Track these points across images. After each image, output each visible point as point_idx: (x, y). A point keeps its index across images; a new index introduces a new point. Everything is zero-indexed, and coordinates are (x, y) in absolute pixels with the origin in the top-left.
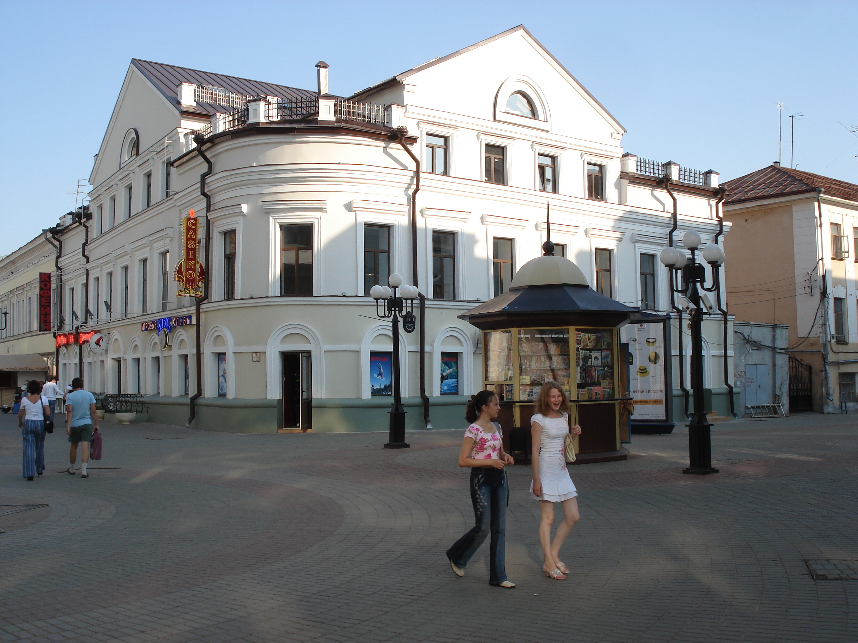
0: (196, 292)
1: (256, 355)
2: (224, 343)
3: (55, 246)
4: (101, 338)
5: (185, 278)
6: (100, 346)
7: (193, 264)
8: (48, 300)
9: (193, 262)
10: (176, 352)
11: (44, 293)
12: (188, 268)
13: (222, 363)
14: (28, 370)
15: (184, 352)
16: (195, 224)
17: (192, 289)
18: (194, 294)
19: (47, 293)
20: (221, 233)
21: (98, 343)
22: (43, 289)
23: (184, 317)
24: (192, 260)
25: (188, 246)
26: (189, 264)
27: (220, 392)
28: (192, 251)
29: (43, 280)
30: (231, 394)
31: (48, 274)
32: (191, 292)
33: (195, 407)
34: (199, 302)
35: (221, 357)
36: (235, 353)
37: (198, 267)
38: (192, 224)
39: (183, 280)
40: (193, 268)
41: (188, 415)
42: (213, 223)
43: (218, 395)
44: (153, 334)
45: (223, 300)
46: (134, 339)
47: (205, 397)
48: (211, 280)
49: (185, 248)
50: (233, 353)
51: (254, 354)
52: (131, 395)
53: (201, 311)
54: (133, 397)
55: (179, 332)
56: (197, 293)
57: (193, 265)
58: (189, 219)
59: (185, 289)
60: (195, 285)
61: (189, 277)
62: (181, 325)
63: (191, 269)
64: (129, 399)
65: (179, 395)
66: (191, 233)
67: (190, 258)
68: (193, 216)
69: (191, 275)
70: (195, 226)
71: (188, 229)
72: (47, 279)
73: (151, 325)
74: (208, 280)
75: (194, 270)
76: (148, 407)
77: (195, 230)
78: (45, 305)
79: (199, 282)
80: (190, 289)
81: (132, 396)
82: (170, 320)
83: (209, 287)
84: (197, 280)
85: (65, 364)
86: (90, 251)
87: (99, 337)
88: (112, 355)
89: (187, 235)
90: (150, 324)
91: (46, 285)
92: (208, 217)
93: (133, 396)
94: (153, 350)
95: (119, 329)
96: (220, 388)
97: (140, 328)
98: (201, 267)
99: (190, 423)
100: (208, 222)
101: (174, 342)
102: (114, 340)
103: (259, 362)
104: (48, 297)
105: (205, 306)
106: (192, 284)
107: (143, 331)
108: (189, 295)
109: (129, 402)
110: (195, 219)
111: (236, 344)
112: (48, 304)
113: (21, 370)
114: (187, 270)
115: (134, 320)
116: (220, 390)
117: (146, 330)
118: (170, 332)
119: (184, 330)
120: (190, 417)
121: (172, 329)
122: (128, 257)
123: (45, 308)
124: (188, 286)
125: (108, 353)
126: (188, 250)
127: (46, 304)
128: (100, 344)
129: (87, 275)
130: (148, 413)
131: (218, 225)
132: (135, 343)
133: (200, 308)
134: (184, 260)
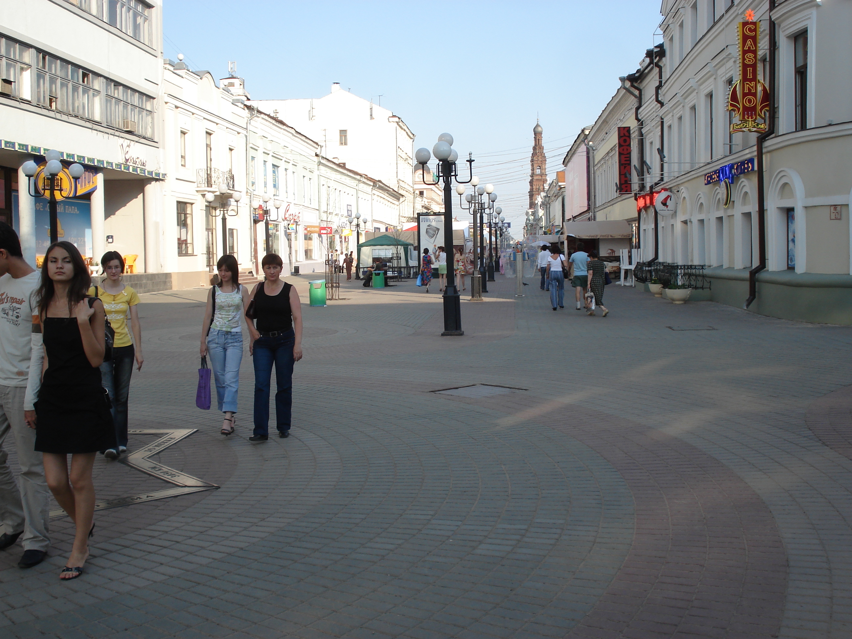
0: (757, 125)
1: (835, 209)
2: (792, 194)
3: (635, 96)
4: (668, 196)
5: (741, 107)
6: (667, 206)
7: (752, 85)
8: (627, 157)
9: (753, 84)
10: (739, 210)
11: (623, 149)
12: (745, 92)
13: (792, 223)
14: (610, 237)
15: (746, 209)
16: (755, 30)
17: (751, 121)
18: (754, 127)
19: (627, 149)
20: (789, 37)
21: (664, 203)
22: (622, 146)
23: (746, 162)
24: (751, 80)
25: (745, 61)
26: (747, 86)
27: (789, 263)
28: (751, 69)
29: (622, 135)
30: (801, 267)
31: (628, 128)
32: (750, 125)
33: (757, 283)
34: (762, 138)
35: (789, 212)
36: (806, 207)
37: (760, 88)
38: (750, 30)
39: (739, 109)
40: (753, 91)
41: (747, 296)
42: (779, 26)
43: (786, 268)
44: (716, 189)
45: (794, 131)
46: (700, 196)
47: (769, 271)
48: (778, 107)
49: (741, 65)
50: (803, 207)
51: (832, 208)
52: (695, 266)
53: (764, 150)
54: (699, 269)
55: (741, 183)
56: (760, 126)
57: (752, 87)
58: (745, 24)
59: (743, 122)
60: (755, 115)
61: (747, 105)
62: (743, 172)
63: (750, 93)
64: (694, 271)
65: (743, 267)
66: (749, 42)
67: (748, 77)
68: (752, 19)
69: (750, 101)
70: (754, 33)
71: (745, 38)
72: (627, 134)
73: (713, 177)
74: (774, 108)
75: (755, 95)
76: (710, 282)
77: (754, 39)
78: (626, 164)
79: (761, 110)
80: (749, 121)
81: (697, 267)
82: (731, 167)
83: (776, 116)
84: (759, 108)
85: (645, 230)
86: (664, 95)
87: (666, 196)
88: (681, 217)
89: (743, 46)
90: (713, 175)
91: (625, 141)
92: (772, 17)
93: (699, 267)
94: (718, 209)
95: (686, 185)
96: (789, 258)
97: (703, 181)
98: (764, 89)
99: (748, 306)
100: (773, 25)
101: (736, 196)
102: (682, 198)
103: (840, 219)
104: (627, 154)
105: (769, 143)
106: (752, 114)
107: (706, 184)
108: (749, 130)
109: (693, 275)
110: (754, 23)
111: (809, 194)
112: (628, 162)
113: (602, 238)
114: (744, 95)
115: (698, 171)
116: (789, 261)
117: (709, 183)
118: (732, 183)
119: (748, 179)
120: (749, 298)
121: (733, 179)
122: (694, 94)
123: (625, 167)
124: (746, 117)
125: (677, 215)
126: (745, 67)
127: (626, 162)
128: (667, 204)
129: (662, 123)
130: (710, 289)
131: (784, 27)
132: (701, 201)
133: (763, 146)
134: (739, 81)
